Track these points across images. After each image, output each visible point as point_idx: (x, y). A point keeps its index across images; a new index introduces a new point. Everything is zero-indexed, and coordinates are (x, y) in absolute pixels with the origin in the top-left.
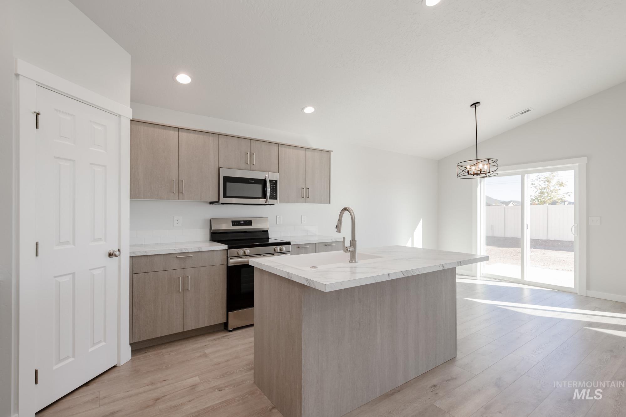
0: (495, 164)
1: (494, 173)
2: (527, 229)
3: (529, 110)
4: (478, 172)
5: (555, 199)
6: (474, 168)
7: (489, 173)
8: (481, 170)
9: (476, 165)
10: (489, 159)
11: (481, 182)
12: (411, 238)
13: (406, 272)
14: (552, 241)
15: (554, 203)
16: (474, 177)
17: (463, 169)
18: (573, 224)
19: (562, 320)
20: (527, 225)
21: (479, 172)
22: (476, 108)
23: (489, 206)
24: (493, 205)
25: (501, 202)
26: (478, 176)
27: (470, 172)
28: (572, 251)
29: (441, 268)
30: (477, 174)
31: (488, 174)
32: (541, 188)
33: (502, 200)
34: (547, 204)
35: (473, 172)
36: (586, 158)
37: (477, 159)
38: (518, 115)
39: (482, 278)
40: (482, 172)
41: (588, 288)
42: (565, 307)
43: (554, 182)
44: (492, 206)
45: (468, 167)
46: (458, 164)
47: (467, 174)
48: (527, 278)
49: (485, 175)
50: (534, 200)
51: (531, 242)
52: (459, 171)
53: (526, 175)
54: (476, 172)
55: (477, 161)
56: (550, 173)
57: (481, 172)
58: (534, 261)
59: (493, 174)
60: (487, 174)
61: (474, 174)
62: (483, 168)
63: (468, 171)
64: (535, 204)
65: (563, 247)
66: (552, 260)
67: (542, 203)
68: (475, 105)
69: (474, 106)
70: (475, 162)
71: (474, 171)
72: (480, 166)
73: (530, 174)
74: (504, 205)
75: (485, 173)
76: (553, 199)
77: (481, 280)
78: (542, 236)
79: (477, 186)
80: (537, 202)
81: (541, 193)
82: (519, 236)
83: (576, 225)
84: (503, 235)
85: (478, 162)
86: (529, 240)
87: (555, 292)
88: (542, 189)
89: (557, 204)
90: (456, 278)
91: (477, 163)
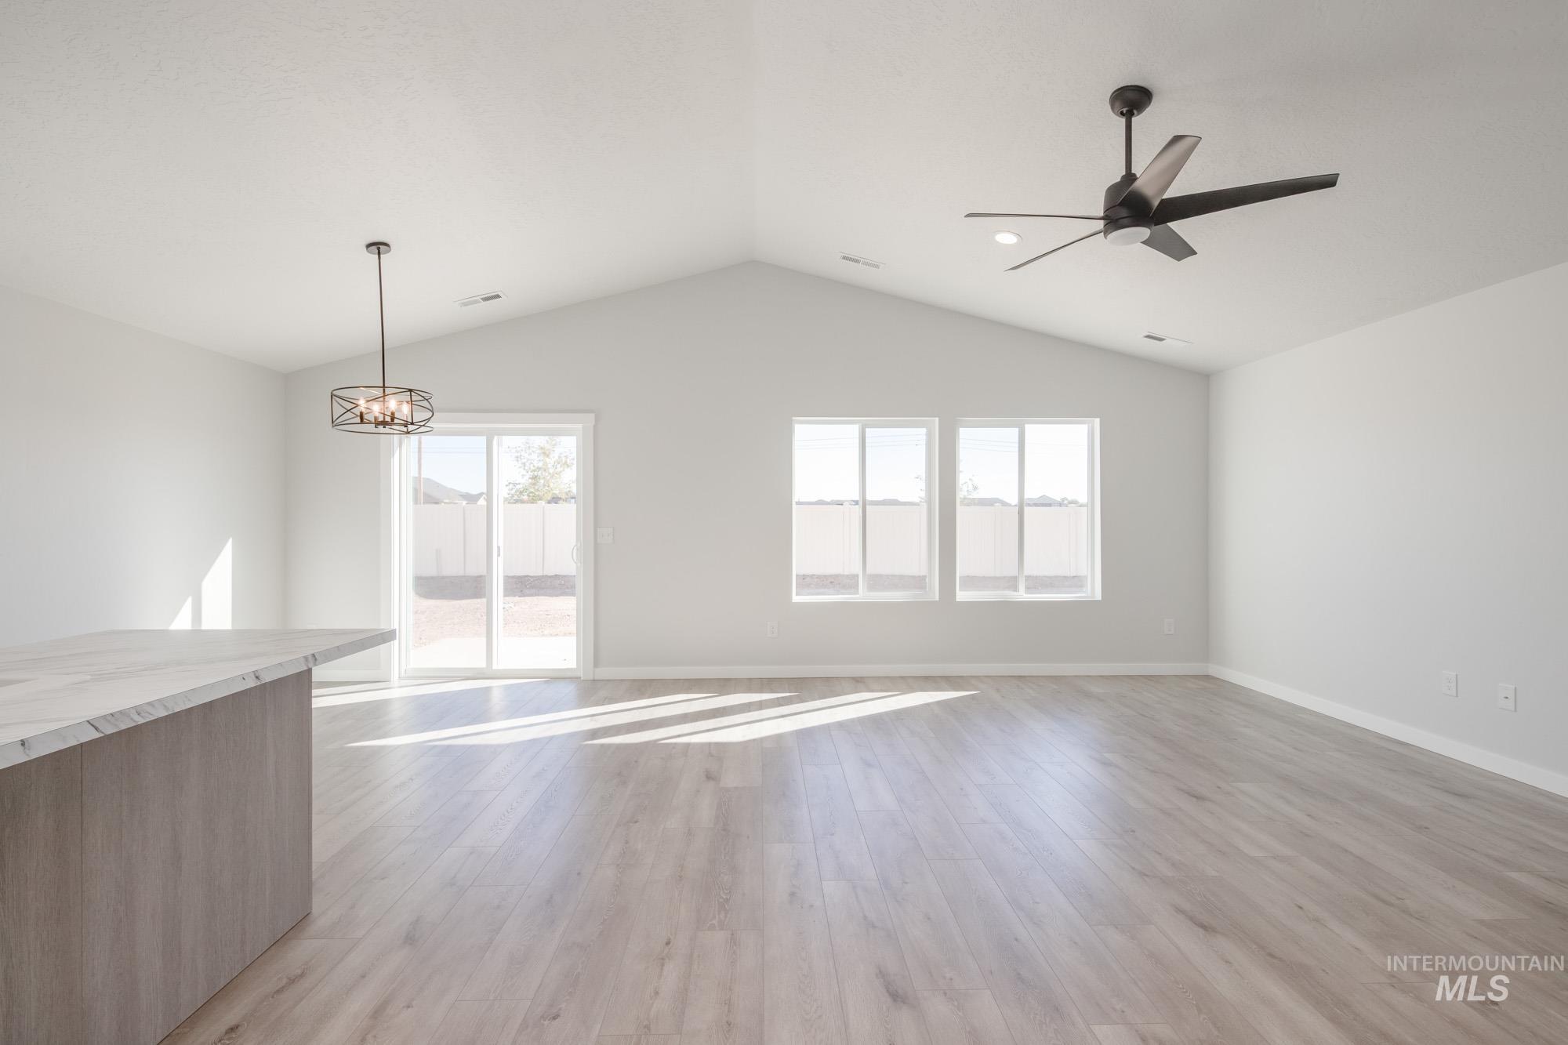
0: (425, 403)
1: (424, 426)
2: (499, 555)
3: (498, 296)
4: (386, 420)
5: (557, 492)
6: (376, 408)
7: (412, 423)
8: (393, 414)
9: (382, 399)
10: (411, 390)
11: (400, 446)
12: (190, 600)
13: (109, 718)
14: (551, 577)
15: (555, 500)
16: (376, 430)
17: (349, 406)
18: (574, 544)
19: (551, 738)
20: (499, 548)
21: (388, 419)
22: (381, 256)
23: (436, 503)
24: (445, 503)
25: (461, 495)
26: (387, 430)
27: (365, 417)
28: (573, 595)
29: (251, 683)
30: (384, 423)
31: (411, 428)
32: (532, 468)
33: (464, 490)
34: (543, 503)
35: (376, 418)
36: (592, 416)
37: (384, 387)
38: (476, 302)
39: (404, 682)
40: (396, 421)
41: (596, 664)
42: (558, 711)
43: (555, 456)
44: (443, 504)
45: (362, 402)
46: (334, 393)
47: (358, 420)
48: (498, 665)
49: (405, 429)
50: (521, 493)
51: (505, 583)
52: (338, 411)
53: (496, 438)
54: (381, 419)
55: (384, 390)
56: (547, 438)
57: (392, 420)
58: (518, 623)
59: (423, 429)
60: (408, 426)
61: (377, 424)
62: (400, 410)
63: (361, 414)
64: (522, 502)
65: (568, 588)
66: (549, 616)
67: (533, 500)
68: (378, 247)
69: (374, 248)
70: (378, 392)
71: (377, 414)
72: (392, 404)
73: (504, 437)
74: (464, 503)
75: (402, 422)
76: (554, 492)
77: (401, 687)
78: (532, 569)
79: (391, 454)
80: (525, 498)
81: (534, 478)
82: (482, 571)
83: (579, 545)
84: (461, 573)
85: (387, 393)
86: (502, 578)
87: (546, 682)
88: (534, 471)
89: (561, 502)
90: (310, 697)
91: (384, 396)
